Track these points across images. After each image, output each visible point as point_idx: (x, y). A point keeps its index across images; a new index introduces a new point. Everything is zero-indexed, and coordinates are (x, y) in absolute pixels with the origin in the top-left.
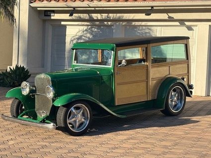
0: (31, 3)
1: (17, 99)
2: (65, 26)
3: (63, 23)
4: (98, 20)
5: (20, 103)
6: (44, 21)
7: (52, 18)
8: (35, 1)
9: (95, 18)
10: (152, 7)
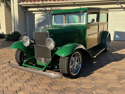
0: (19, 3)
1: (20, 49)
2: (34, 14)
3: (33, 13)
4: (49, 11)
5: (22, 52)
6: (25, 12)
7: (29, 10)
8: (20, 2)
9: (48, 10)
10: (74, 3)
